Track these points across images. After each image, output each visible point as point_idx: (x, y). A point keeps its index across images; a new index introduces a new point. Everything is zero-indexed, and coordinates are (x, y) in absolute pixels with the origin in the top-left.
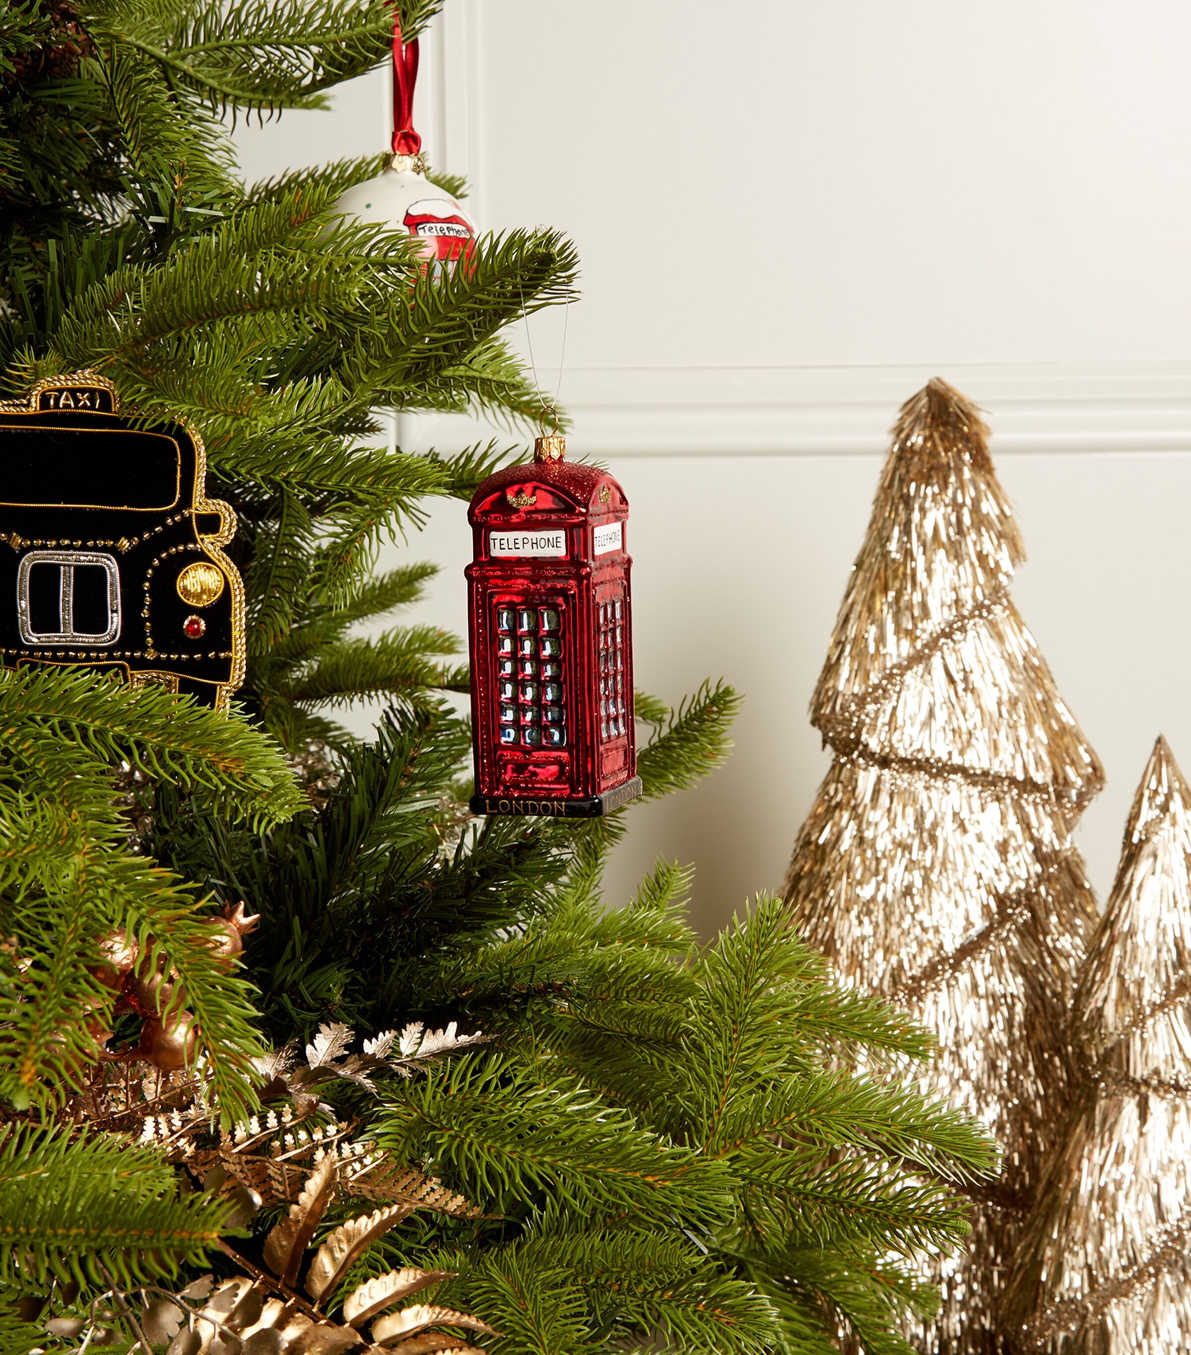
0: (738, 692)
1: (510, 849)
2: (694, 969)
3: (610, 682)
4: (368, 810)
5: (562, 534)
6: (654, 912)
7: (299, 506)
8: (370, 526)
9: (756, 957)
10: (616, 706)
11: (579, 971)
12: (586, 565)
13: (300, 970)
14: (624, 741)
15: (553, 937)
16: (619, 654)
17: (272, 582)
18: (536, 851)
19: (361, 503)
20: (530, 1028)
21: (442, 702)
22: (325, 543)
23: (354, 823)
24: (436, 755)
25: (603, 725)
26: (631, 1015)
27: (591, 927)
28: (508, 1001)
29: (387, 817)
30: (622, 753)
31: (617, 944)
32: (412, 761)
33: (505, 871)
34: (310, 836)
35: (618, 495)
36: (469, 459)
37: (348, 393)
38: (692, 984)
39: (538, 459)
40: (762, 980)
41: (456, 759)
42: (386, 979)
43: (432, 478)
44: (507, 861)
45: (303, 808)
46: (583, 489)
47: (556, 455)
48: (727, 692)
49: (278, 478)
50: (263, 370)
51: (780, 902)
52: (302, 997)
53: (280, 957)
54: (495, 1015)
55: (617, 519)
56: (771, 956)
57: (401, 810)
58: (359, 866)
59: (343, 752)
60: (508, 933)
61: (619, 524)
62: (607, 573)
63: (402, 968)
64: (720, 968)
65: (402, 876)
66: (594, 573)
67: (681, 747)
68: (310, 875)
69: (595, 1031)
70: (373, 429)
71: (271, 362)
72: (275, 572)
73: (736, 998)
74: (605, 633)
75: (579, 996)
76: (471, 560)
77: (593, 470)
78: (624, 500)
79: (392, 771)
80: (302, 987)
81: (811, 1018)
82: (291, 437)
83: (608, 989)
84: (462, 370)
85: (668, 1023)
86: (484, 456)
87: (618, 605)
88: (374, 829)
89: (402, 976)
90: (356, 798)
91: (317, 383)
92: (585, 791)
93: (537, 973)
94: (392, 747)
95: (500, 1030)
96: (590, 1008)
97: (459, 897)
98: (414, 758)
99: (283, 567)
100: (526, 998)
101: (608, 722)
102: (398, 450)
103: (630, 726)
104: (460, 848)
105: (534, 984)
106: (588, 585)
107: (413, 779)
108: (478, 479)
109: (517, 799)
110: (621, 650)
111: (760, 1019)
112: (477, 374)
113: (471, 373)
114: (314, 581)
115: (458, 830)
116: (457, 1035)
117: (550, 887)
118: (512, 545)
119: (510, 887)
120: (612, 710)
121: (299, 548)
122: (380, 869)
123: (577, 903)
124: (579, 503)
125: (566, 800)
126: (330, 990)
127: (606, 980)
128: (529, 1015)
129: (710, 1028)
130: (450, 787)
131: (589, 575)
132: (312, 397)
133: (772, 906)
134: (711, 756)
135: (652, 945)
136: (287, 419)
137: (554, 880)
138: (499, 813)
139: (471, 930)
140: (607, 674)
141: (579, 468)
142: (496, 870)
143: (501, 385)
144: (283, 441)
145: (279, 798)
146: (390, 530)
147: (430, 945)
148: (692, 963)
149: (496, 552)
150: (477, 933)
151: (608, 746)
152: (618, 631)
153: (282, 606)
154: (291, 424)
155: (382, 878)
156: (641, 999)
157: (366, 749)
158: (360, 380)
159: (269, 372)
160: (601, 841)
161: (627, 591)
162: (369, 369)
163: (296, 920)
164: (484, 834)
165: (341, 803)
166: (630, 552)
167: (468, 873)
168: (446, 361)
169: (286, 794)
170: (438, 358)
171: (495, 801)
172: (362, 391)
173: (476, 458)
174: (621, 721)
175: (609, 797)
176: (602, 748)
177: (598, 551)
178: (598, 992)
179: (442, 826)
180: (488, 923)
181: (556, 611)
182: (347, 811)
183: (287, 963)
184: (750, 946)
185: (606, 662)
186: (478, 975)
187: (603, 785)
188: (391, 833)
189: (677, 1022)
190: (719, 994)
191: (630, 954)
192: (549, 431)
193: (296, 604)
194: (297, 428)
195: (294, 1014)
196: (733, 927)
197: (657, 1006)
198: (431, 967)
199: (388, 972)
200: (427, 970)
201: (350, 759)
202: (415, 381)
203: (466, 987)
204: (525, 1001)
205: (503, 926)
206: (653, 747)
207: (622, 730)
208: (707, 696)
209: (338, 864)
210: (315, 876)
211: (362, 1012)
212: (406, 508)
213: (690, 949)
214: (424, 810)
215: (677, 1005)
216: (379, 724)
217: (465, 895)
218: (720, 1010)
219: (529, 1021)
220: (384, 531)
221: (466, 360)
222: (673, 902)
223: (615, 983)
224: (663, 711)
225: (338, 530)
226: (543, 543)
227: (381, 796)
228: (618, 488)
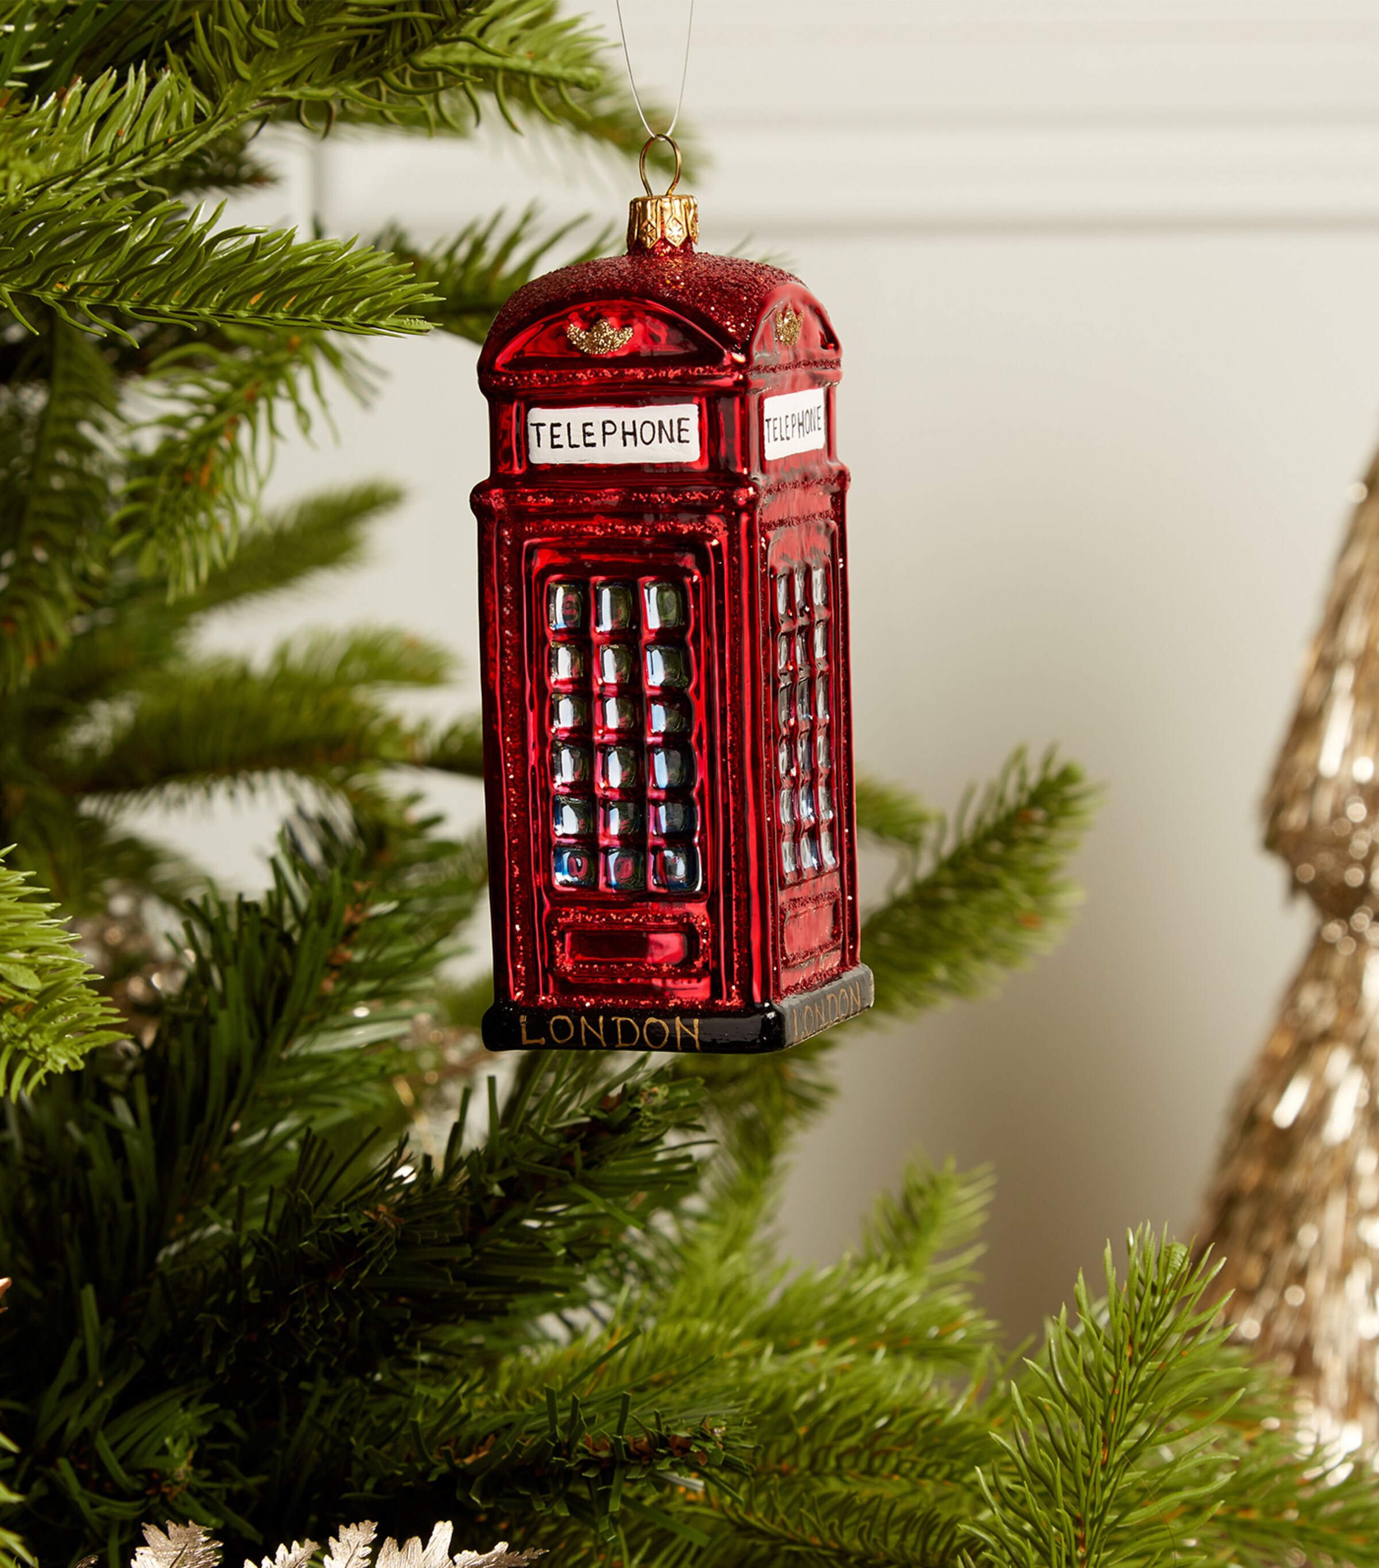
0: (1091, 774)
1: (572, 1133)
2: (989, 1404)
3: (801, 750)
4: (249, 1045)
5: (689, 412)
6: (899, 1276)
7: (90, 354)
8: (252, 399)
9: (1128, 1374)
10: (814, 804)
11: (727, 1409)
12: (745, 482)
13: (97, 1406)
14: (831, 883)
15: (669, 1332)
16: (820, 685)
17: (30, 526)
18: (630, 1138)
19: (228, 346)
20: (617, 1536)
21: (414, 799)
22: (149, 441)
23: (218, 1074)
24: (402, 920)
25: (786, 845)
26: (846, 1506)
27: (756, 1312)
28: (568, 1476)
29: (293, 1061)
30: (827, 911)
31: (815, 1349)
32: (348, 935)
33: (561, 1183)
34: (120, 1104)
35: (817, 328)
36: (478, 248)
37: (206, 105)
38: (983, 1439)
39: (636, 246)
40: (1141, 1428)
41: (447, 927)
42: (292, 1425)
43: (397, 296)
44: (565, 1161)
45: (106, 1038)
46: (738, 310)
47: (676, 235)
48: (1067, 776)
49: (49, 297)
50: (15, 53)
51: (1180, 1253)
52: (101, 1467)
53: (51, 1376)
54: (539, 1507)
55: (815, 381)
56: (1160, 1374)
57: (325, 1044)
58: (230, 1173)
59: (191, 912)
60: (569, 1325)
61: (819, 393)
62: (794, 503)
63: (327, 1402)
64: (1046, 1401)
65: (324, 1196)
66: (765, 500)
67: (963, 902)
68: (117, 1193)
69: (764, 1547)
70: (259, 178)
71: (33, 37)
72: (37, 504)
73: (1082, 1466)
74: (790, 636)
75: (728, 1465)
76: (483, 472)
77: (760, 268)
78: (830, 340)
79: (304, 956)
80: (102, 1444)
81: (1255, 1515)
82: (78, 204)
83: (795, 1450)
84: (461, 53)
85: (929, 1524)
86: (512, 241)
87: (817, 575)
88: (263, 1087)
89: (328, 1419)
90: (223, 1017)
91: (136, 83)
92: (746, 992)
93: (633, 1413)
94: (302, 901)
95: (549, 1542)
96: (753, 1493)
97: (456, 1242)
98: (352, 928)
99: (53, 493)
100: (608, 1469)
101: (796, 839)
102: (318, 233)
103: (845, 850)
104: (458, 1130)
105: (625, 1438)
106: (751, 524)
107: (351, 973)
108: (498, 294)
109: (592, 1014)
110: (826, 676)
111: (1136, 1517)
112: (496, 61)
113: (482, 58)
114: (126, 525)
115: (453, 1091)
116: (452, 1552)
117: (663, 1221)
118: (577, 438)
119: (570, 1220)
120: (806, 811)
121: (88, 448)
122: (277, 1178)
123: (723, 1256)
124: (729, 342)
125: (703, 1015)
126: (164, 1451)
127: (789, 1429)
128: (615, 1506)
129: (1024, 1535)
130: (431, 993)
131: (752, 502)
132: (124, 116)
133: (1163, 1261)
134: (1030, 922)
135: (896, 1351)
136: (70, 166)
137: (670, 1204)
138: (551, 1045)
139: (482, 1314)
140: (794, 730)
141: (729, 264)
142: (539, 1181)
143: (547, 82)
144: (57, 214)
145: (52, 1016)
146: (300, 411)
147: (389, 1349)
148: (985, 1392)
149: (541, 454)
150: (497, 1322)
151: (797, 892)
152: (818, 634)
153: (53, 582)
154: (77, 175)
155: (280, 1203)
156: (870, 1472)
157: (246, 908)
158: (234, 75)
159: (30, 57)
160: (782, 1113)
161: (839, 544)
162: (253, 51)
163: (88, 1295)
164: (514, 1102)
165: (188, 1028)
166: (845, 456)
167: (476, 1188)
168: (427, 33)
169: (67, 1009)
170: (408, 27)
171: (539, 1017)
172: (238, 99)
173: (493, 246)
174: (824, 837)
175: (800, 1009)
176: (782, 897)
177: (773, 451)
178: (772, 1456)
179: (417, 1083)
180: (521, 1302)
181: (679, 587)
182: (203, 1046)
183: (68, 1390)
184: (1115, 1351)
185: (792, 701)
186: (499, 1419)
187: (787, 979)
188: (301, 1098)
189: (951, 1524)
190: (1044, 1460)
191: (843, 1371)
192: (660, 184)
193: (85, 577)
194: (92, 184)
195: (84, 1504)
196: (1075, 1307)
197: (906, 1485)
198: (393, 1401)
199: (296, 1413)
200: (383, 1407)
201: (211, 928)
202: (357, 77)
203: (473, 1444)
204: (606, 1476)
205: (556, 1308)
206: (898, 904)
207: (829, 860)
208: (1021, 787)
209: (182, 1167)
210: (129, 1193)
211: (238, 1502)
212: (334, 358)
213: (981, 1360)
214: (375, 1045)
215: (950, 1488)
216: (273, 849)
217: (470, 1238)
218: (1048, 1498)
219: (614, 1521)
220: (284, 411)
221: (471, 28)
222: (942, 1256)
223: (810, 1436)
224: (920, 820)
225: (180, 409)
226: (648, 430)
227: (278, 1012)
228: (818, 312)
